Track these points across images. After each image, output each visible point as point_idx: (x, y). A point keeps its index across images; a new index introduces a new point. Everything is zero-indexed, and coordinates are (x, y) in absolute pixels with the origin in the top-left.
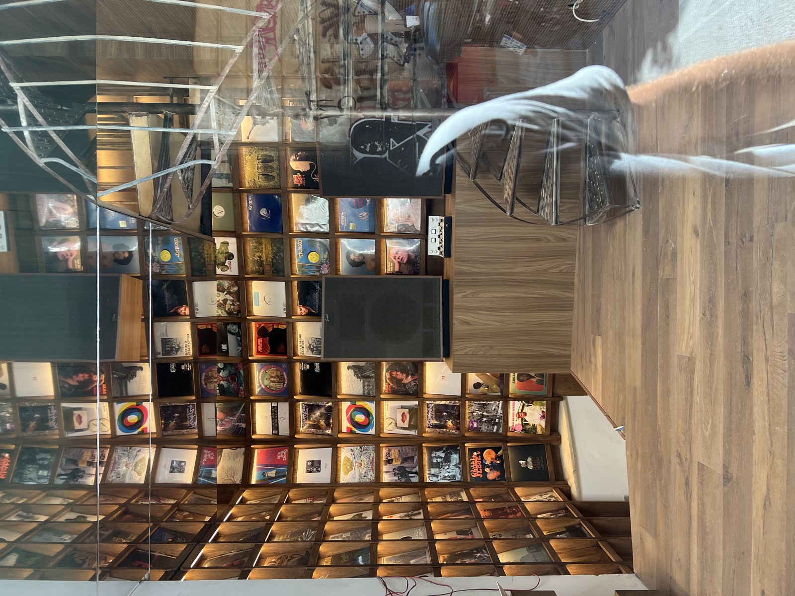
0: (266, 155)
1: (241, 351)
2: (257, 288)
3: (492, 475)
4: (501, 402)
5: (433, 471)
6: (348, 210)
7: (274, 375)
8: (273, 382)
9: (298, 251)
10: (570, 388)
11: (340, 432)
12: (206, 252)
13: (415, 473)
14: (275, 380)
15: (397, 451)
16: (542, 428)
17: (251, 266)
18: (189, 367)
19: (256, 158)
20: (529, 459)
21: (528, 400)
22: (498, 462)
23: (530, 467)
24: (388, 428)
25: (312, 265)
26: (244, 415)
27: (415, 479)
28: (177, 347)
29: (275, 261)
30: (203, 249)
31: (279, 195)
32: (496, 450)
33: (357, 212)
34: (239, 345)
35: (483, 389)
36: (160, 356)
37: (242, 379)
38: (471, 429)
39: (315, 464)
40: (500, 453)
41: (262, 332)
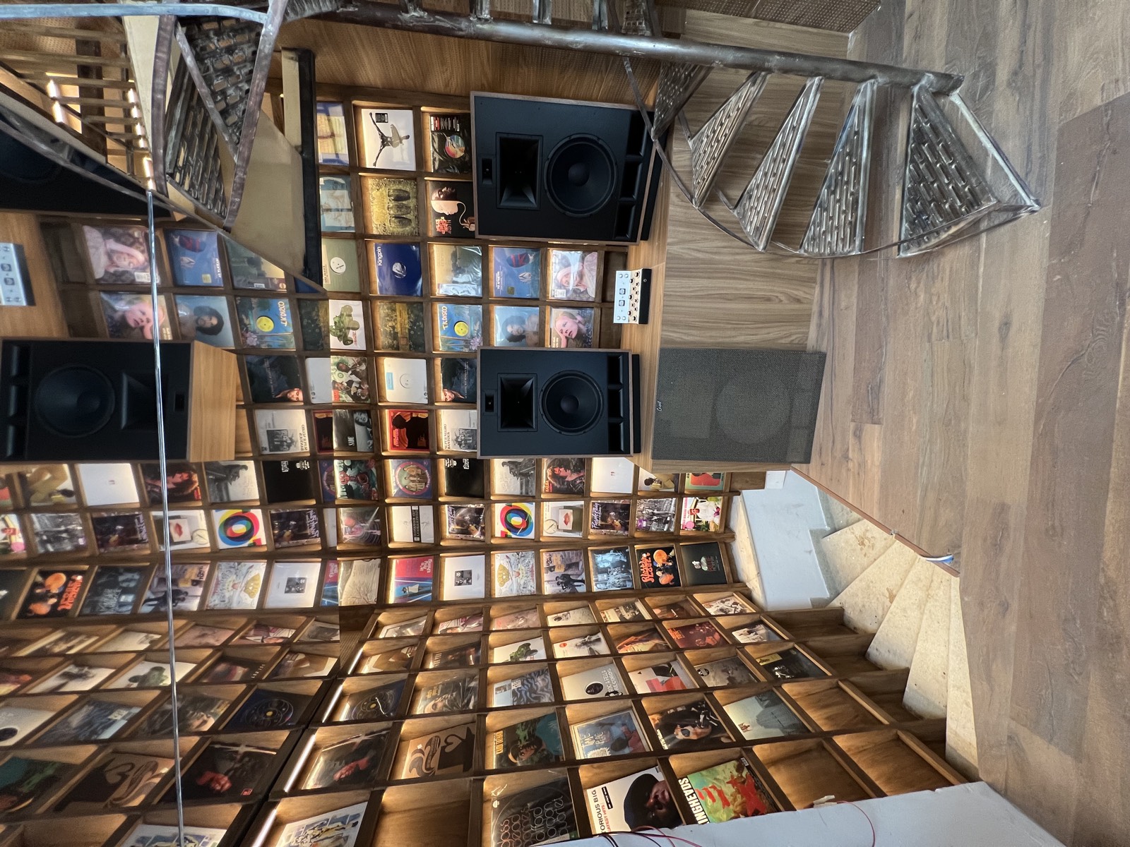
0: (400, 190)
1: (373, 445)
2: (390, 367)
3: (665, 579)
4: (674, 499)
5: (600, 577)
6: (505, 270)
7: (414, 474)
8: (413, 481)
9: (441, 321)
10: (747, 482)
11: (493, 536)
12: (321, 319)
13: (582, 581)
14: (415, 479)
15: (559, 556)
16: (715, 525)
17: (383, 340)
18: (306, 465)
19: (385, 194)
20: (703, 560)
21: (702, 496)
22: (670, 564)
23: (705, 568)
24: (548, 531)
25: (459, 339)
26: (378, 520)
27: (582, 589)
28: (289, 441)
29: (412, 332)
30: (318, 316)
31: (417, 244)
32: (668, 550)
33: (516, 272)
34: (370, 438)
35: (655, 485)
36: (267, 452)
37: (374, 479)
38: (639, 529)
39: (466, 575)
40: (672, 554)
41: (398, 422)
